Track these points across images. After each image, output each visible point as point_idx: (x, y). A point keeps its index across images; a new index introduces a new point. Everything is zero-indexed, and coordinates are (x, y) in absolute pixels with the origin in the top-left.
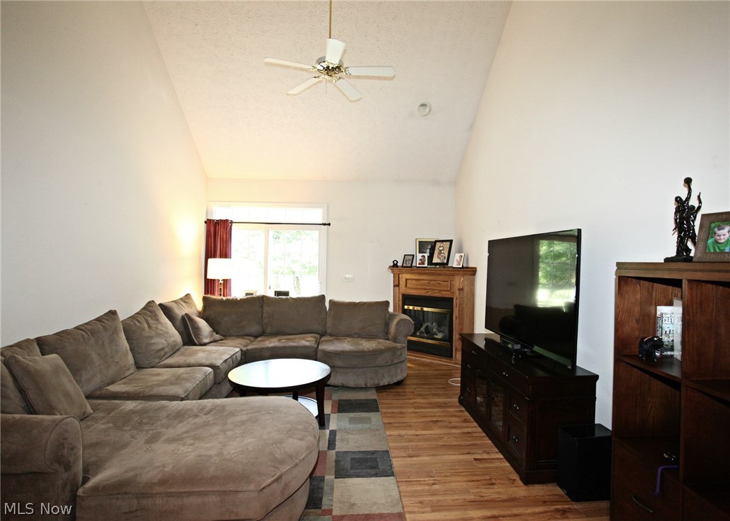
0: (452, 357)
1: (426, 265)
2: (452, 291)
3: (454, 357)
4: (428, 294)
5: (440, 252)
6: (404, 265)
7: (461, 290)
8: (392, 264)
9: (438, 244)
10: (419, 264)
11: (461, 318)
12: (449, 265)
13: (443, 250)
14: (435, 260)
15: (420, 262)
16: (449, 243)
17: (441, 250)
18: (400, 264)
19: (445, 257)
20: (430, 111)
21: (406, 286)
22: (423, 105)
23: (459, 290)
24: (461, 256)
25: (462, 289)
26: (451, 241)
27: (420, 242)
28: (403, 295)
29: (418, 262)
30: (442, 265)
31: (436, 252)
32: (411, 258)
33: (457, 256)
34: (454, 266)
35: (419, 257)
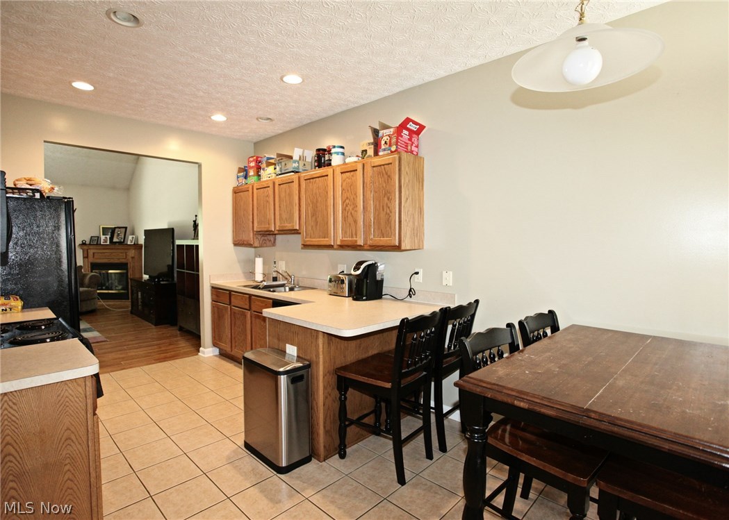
1: (108, 243)
2: (127, 259)
4: (110, 262)
5: (118, 235)
6: (91, 243)
8: (81, 243)
9: (117, 230)
11: (134, 275)
13: (120, 233)
14: (115, 240)
15: (104, 241)
16: (124, 229)
18: (87, 243)
19: (122, 238)
21: (94, 257)
23: (132, 258)
24: (133, 237)
26: (126, 228)
27: (103, 228)
28: (91, 264)
29: (102, 241)
30: (120, 243)
31: (116, 235)
32: (96, 238)
33: (130, 237)
34: (129, 243)
35: (103, 237)
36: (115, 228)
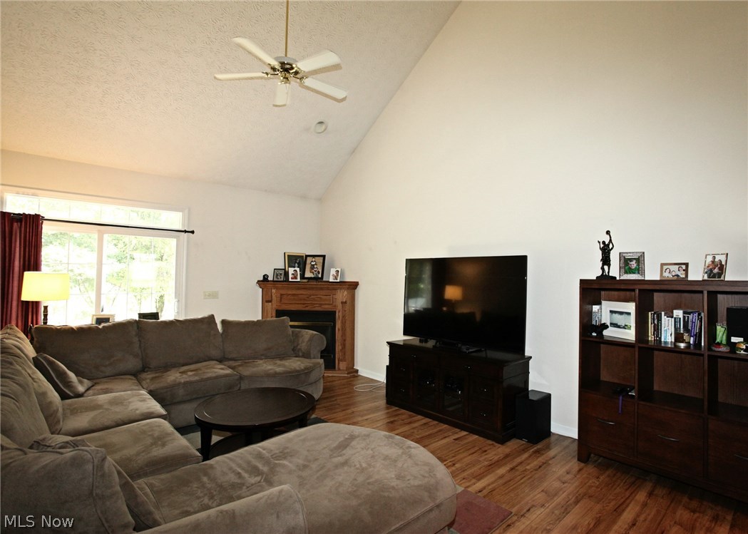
0: (335, 368)
1: (299, 280)
2: (334, 304)
3: (337, 367)
4: (307, 309)
5: (312, 267)
6: (275, 279)
7: (344, 303)
8: (262, 279)
9: (309, 260)
10: (292, 278)
11: (344, 330)
12: (324, 280)
13: (316, 264)
14: (308, 274)
15: (293, 276)
16: (322, 258)
17: (313, 265)
18: (270, 278)
19: (319, 272)
20: (325, 129)
21: (281, 301)
22: (321, 123)
23: (342, 303)
24: (338, 271)
25: (346, 302)
26: (324, 256)
27: (288, 256)
28: (277, 311)
29: (290, 276)
30: (316, 279)
31: (308, 267)
32: (282, 272)
33: (333, 272)
34: (331, 280)
35: (291, 271)
36: (307, 256)
